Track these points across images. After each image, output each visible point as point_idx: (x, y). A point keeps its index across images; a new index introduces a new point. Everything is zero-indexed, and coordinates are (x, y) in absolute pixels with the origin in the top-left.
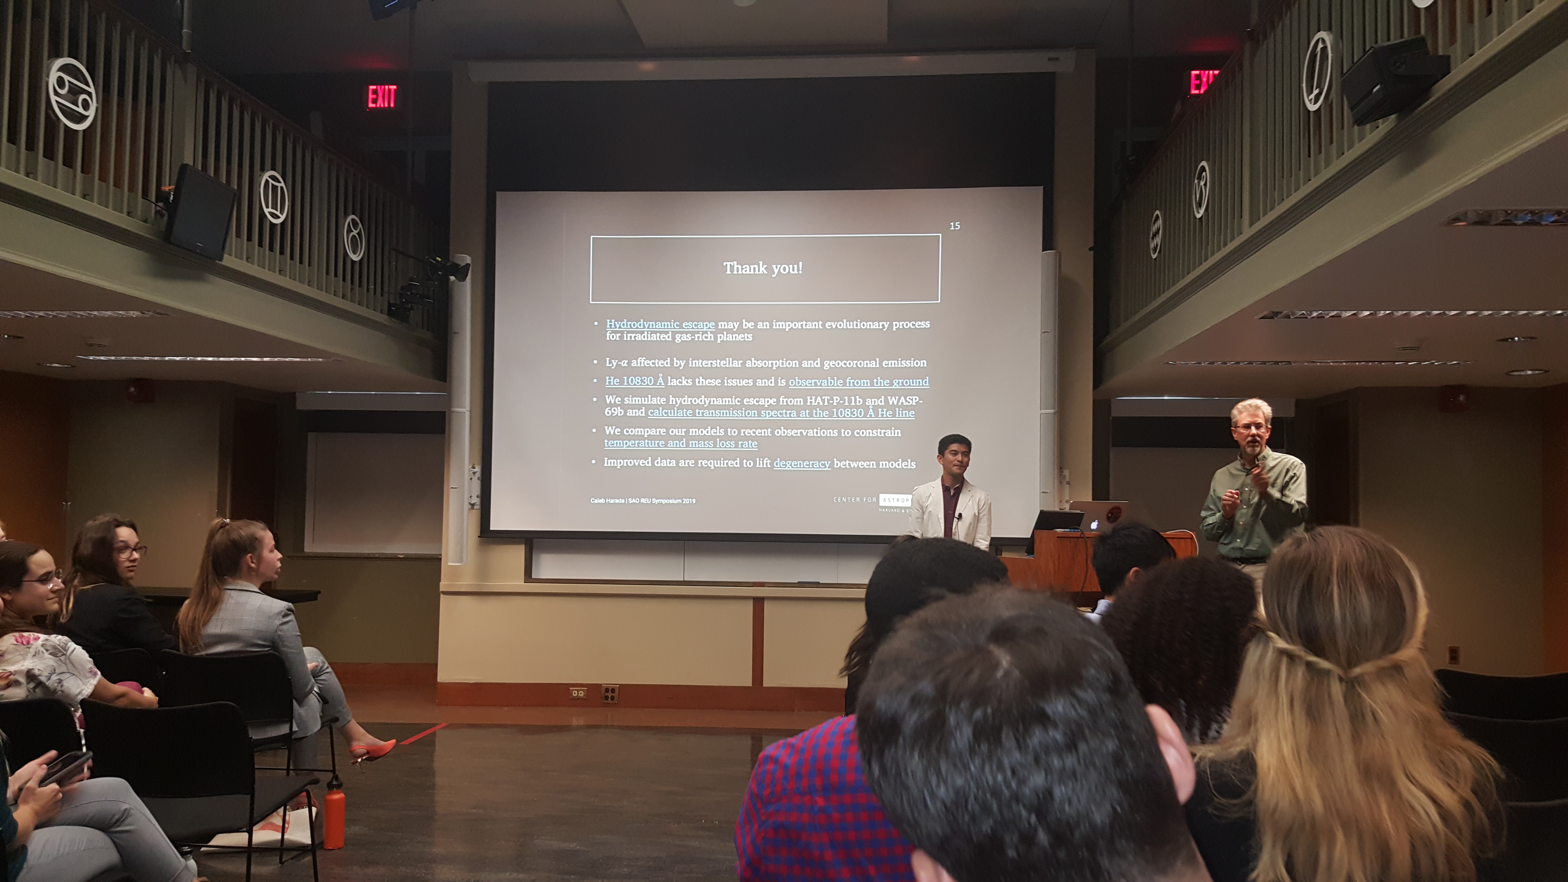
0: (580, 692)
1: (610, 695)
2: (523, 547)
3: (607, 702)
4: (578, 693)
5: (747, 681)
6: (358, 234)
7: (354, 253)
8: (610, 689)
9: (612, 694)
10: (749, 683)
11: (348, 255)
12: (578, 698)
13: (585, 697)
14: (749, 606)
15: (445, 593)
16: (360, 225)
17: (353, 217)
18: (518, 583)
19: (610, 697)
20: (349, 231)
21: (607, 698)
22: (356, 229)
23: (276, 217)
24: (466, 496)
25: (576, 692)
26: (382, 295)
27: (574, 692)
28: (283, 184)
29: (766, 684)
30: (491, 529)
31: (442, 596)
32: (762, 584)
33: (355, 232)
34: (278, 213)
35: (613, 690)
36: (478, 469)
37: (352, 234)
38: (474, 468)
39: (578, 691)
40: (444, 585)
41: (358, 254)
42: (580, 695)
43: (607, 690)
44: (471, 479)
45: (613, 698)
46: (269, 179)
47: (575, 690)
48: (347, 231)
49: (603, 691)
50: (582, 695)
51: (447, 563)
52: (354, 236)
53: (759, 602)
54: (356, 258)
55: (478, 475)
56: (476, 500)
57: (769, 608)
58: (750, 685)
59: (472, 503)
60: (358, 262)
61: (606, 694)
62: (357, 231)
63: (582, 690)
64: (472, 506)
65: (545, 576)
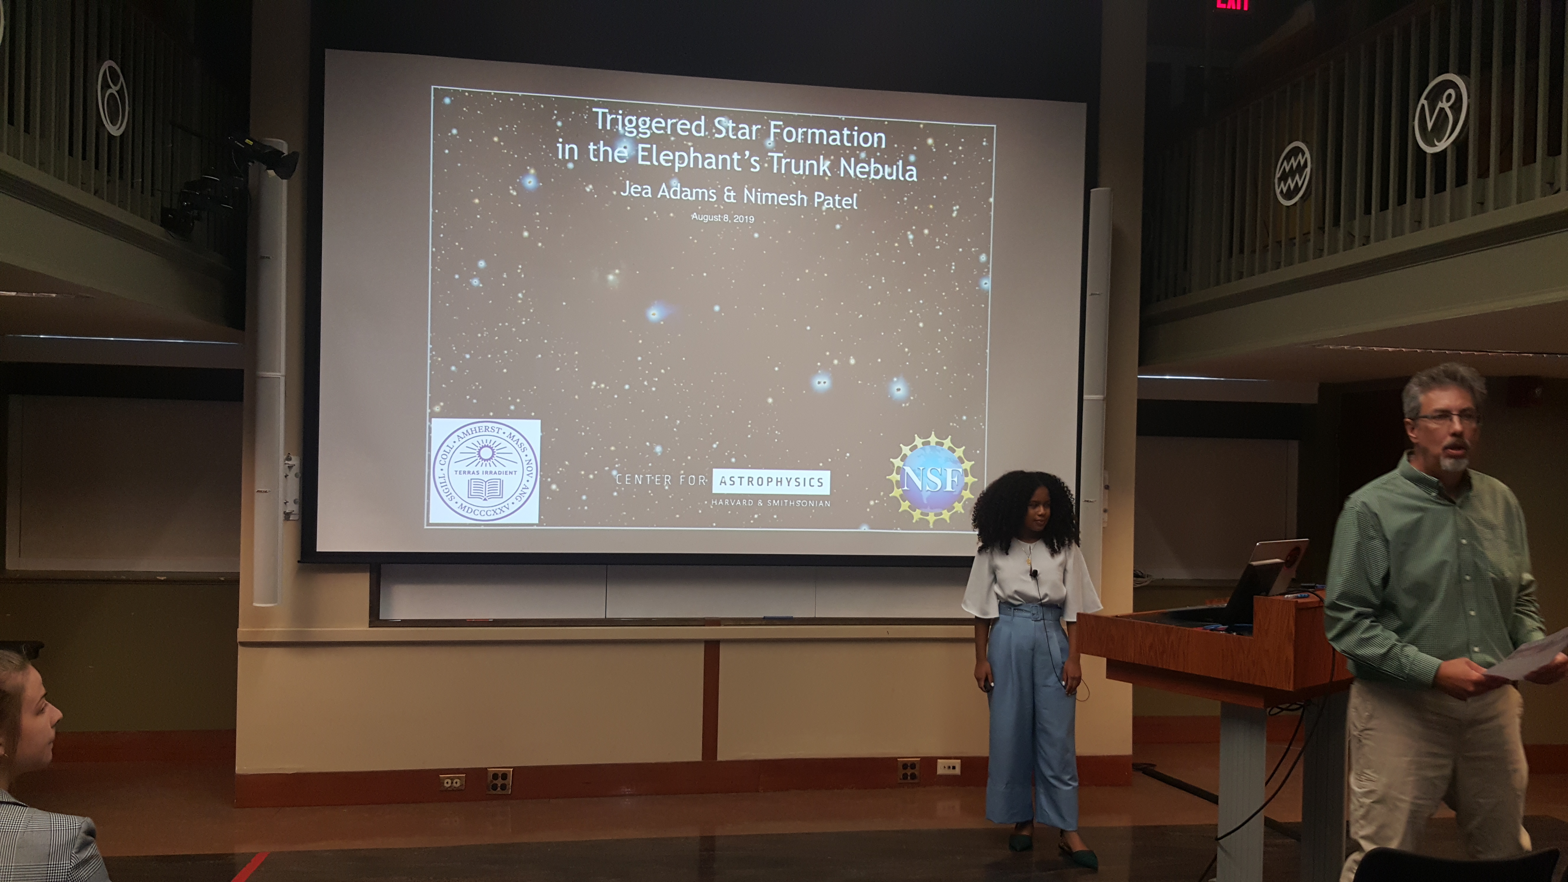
0: (455, 781)
1: (499, 782)
2: (368, 574)
3: (494, 792)
4: (452, 783)
5: (695, 755)
6: (117, 92)
7: (113, 122)
8: (500, 775)
9: (503, 782)
10: (697, 757)
11: (103, 124)
12: (452, 790)
13: (460, 788)
14: (698, 654)
15: (244, 644)
16: (122, 79)
17: (111, 63)
18: (361, 629)
19: (499, 785)
20: (106, 85)
21: (495, 787)
22: (115, 85)
24: (281, 503)
25: (450, 781)
26: (153, 195)
27: (446, 781)
29: (720, 757)
30: (319, 549)
31: (240, 648)
32: (716, 622)
33: (114, 90)
35: (505, 776)
36: (295, 461)
37: (109, 91)
38: (290, 459)
39: (452, 779)
40: (243, 632)
41: (117, 127)
42: (454, 784)
43: (495, 776)
44: (286, 476)
45: (504, 787)
47: (448, 778)
48: (102, 88)
49: (490, 777)
50: (458, 784)
51: (252, 603)
52: (112, 94)
53: (712, 648)
54: (115, 131)
55: (296, 469)
56: (293, 508)
57: (725, 654)
58: (699, 758)
59: (287, 511)
60: (118, 139)
61: (495, 782)
62: (118, 88)
63: (458, 778)
64: (287, 516)
65: (398, 616)
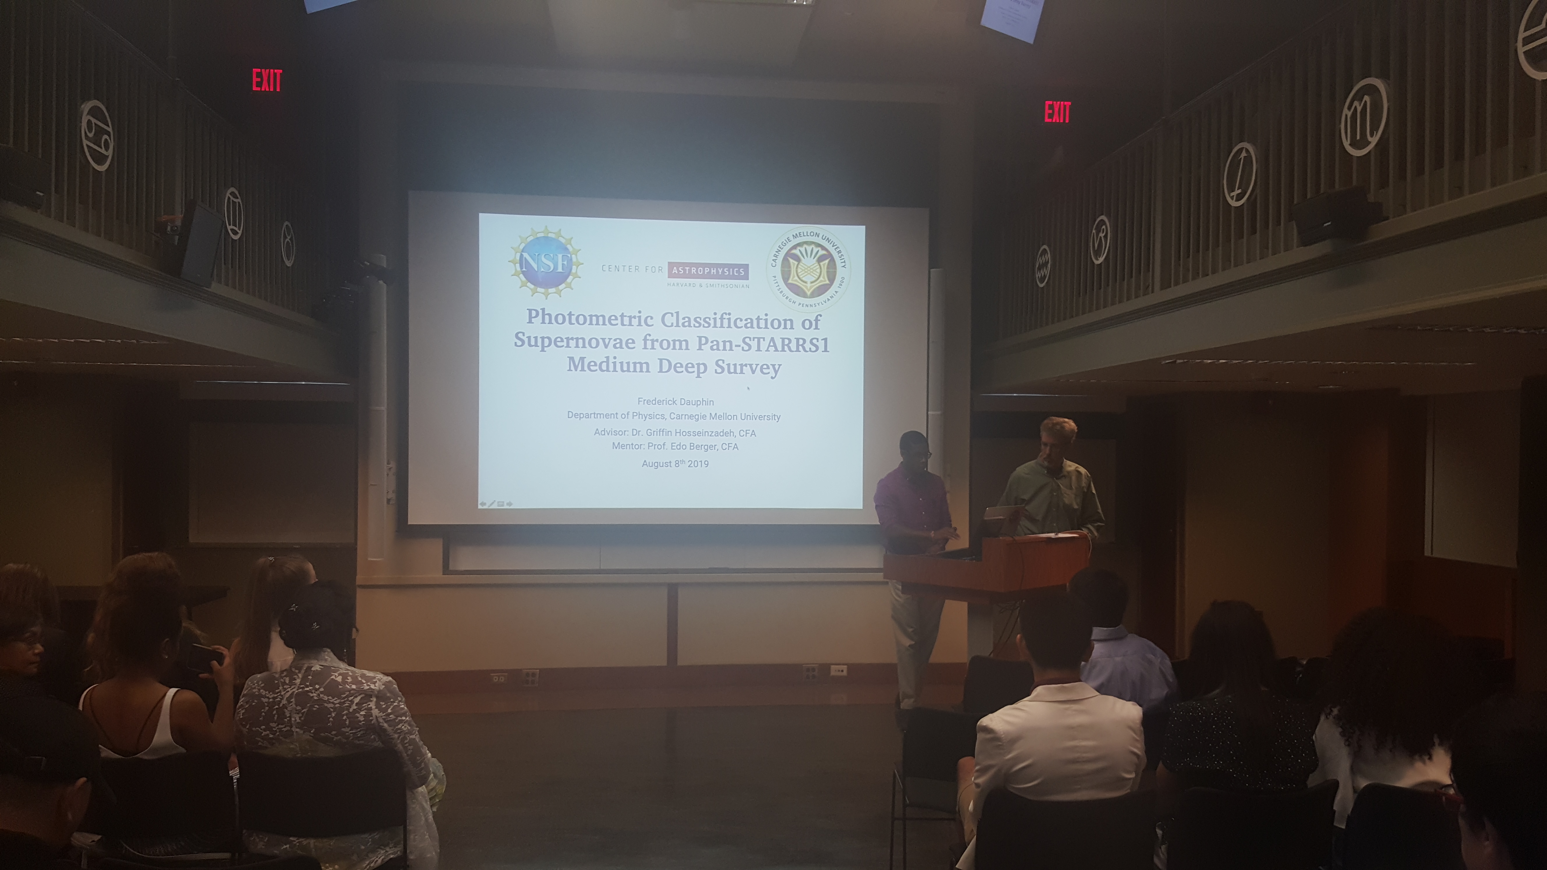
0: (501, 678)
1: (530, 679)
2: (441, 539)
3: (527, 686)
5: (661, 661)
6: (290, 239)
7: (288, 259)
8: (531, 674)
9: (533, 679)
10: (664, 662)
11: (284, 262)
12: (499, 683)
13: (505, 682)
14: (663, 593)
15: (361, 587)
16: (292, 231)
17: (286, 223)
18: (437, 576)
19: (530, 682)
20: (285, 237)
21: (527, 682)
22: (289, 235)
23: (235, 233)
24: (385, 493)
25: (497, 678)
27: (495, 677)
28: (239, 200)
29: (680, 663)
30: (409, 523)
31: (358, 589)
32: (676, 571)
34: (236, 229)
35: (534, 675)
36: (393, 465)
37: (287, 240)
38: (390, 464)
39: (499, 677)
40: (360, 579)
41: (290, 261)
42: (500, 680)
43: (527, 674)
44: (388, 475)
45: (533, 683)
46: (230, 196)
47: (497, 676)
48: (283, 239)
49: (524, 675)
50: (503, 681)
51: (367, 558)
52: (288, 242)
53: (673, 588)
54: (289, 264)
55: (393, 470)
56: (392, 495)
57: (682, 593)
58: (665, 664)
59: (389, 498)
60: (291, 268)
61: (527, 678)
62: (290, 237)
63: (502, 675)
64: (389, 501)
65: (463, 568)
